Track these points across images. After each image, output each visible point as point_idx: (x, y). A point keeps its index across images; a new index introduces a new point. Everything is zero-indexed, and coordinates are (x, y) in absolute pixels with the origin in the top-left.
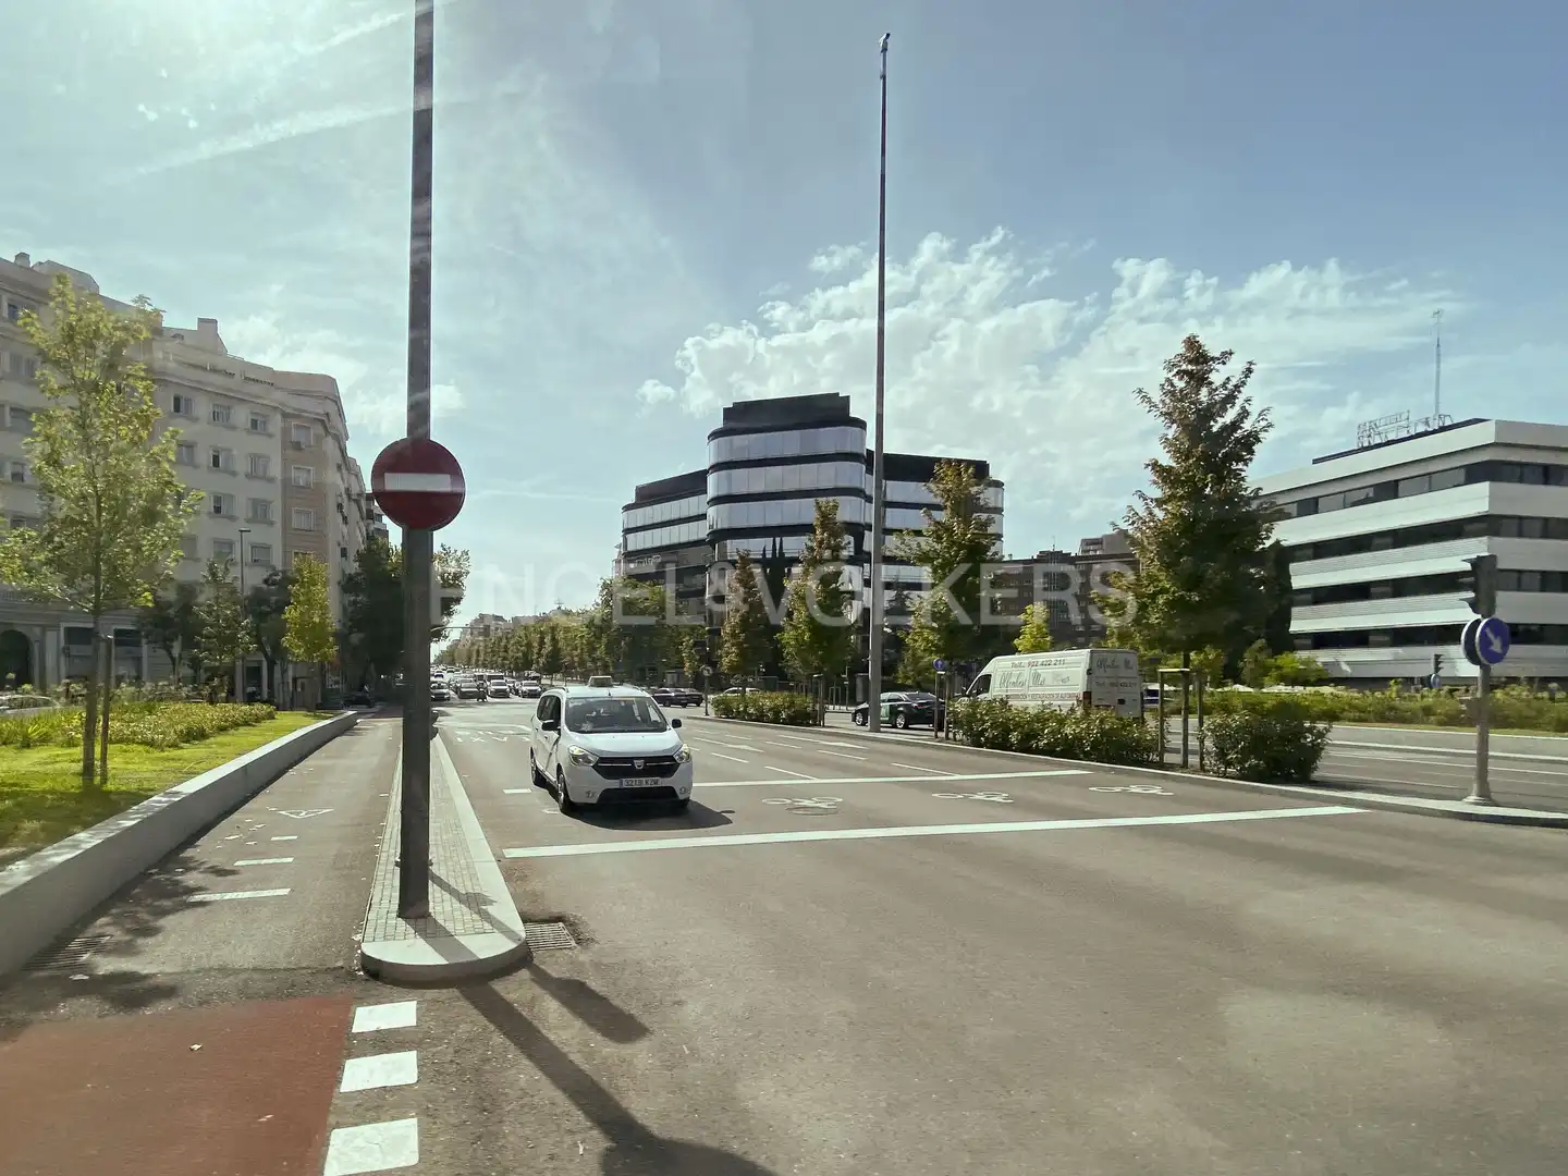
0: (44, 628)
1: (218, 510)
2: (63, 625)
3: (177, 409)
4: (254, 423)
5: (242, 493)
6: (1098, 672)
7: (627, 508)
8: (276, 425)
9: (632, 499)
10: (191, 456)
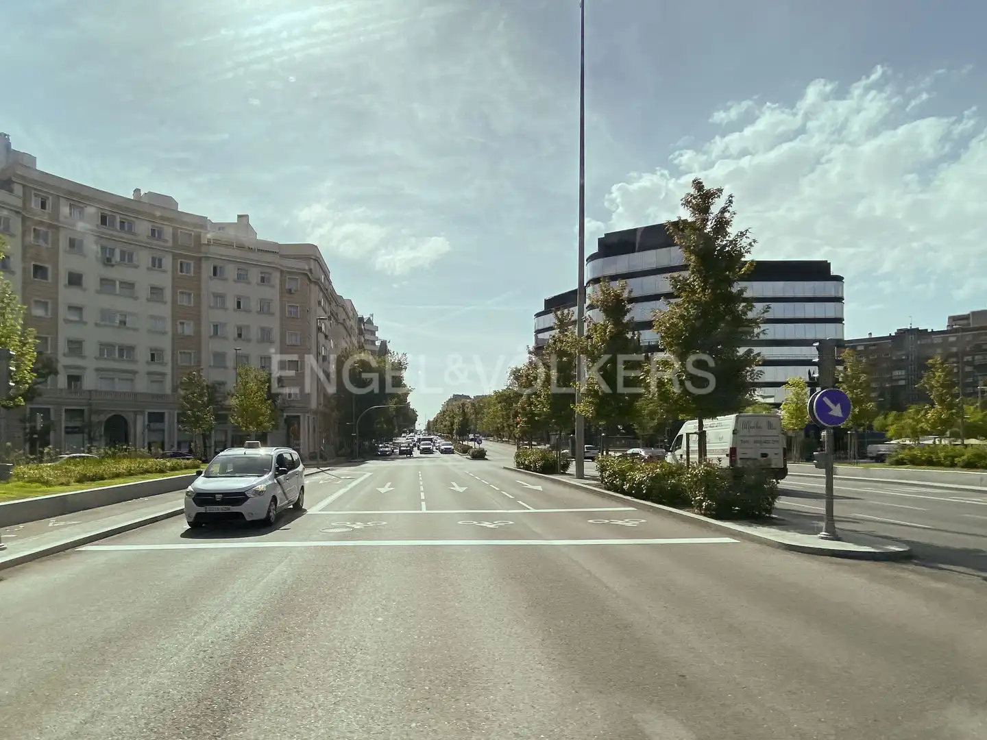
0: (136, 413)
1: (240, 335)
2: (147, 411)
3: (215, 274)
4: (263, 279)
5: (255, 323)
6: (743, 432)
7: (538, 315)
8: (276, 278)
9: (542, 309)
10: (223, 302)
